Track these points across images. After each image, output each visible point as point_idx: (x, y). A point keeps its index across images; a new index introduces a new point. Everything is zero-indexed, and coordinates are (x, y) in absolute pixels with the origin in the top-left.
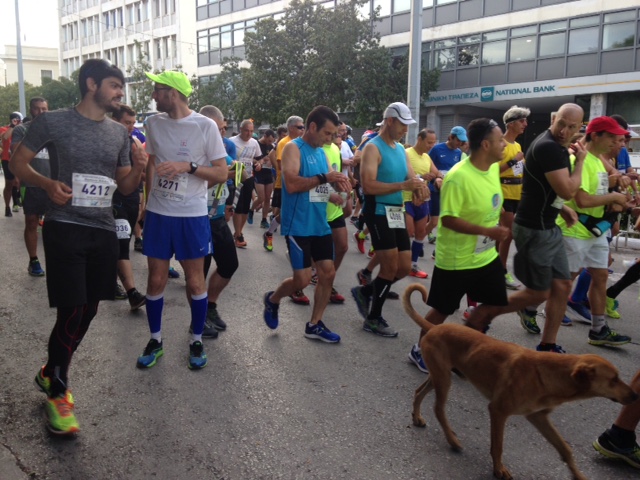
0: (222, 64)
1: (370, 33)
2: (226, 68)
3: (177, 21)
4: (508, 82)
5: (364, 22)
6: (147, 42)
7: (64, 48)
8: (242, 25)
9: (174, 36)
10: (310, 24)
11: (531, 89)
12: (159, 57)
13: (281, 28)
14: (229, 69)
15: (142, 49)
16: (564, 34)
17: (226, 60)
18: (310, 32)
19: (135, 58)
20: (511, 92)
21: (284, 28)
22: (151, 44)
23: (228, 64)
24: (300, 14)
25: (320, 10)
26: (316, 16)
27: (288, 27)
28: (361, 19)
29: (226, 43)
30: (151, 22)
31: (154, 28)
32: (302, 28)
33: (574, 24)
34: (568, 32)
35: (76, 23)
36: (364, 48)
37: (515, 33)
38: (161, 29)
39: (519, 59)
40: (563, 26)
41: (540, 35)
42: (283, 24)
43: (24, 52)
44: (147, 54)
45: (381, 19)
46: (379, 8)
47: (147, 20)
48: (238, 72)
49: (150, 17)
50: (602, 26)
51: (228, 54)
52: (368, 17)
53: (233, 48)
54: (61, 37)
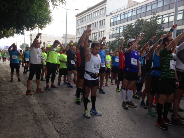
0: (116, 37)
1: (161, 28)
2: (117, 39)
3: (105, 27)
5: (159, 25)
6: (97, 33)
7: (77, 35)
8: (123, 27)
9: (104, 31)
10: (142, 26)
12: (100, 36)
13: (133, 27)
14: (118, 39)
15: (96, 34)
17: (117, 36)
18: (142, 28)
19: (94, 37)
21: (135, 27)
22: (98, 33)
23: (118, 38)
24: (140, 23)
25: (146, 22)
26: (144, 23)
27: (136, 27)
28: (158, 24)
29: (118, 32)
30: (98, 28)
31: (99, 29)
32: (140, 27)
35: (80, 28)
36: (159, 32)
38: (101, 29)
42: (134, 26)
43: (67, 36)
44: (97, 36)
45: (165, 23)
46: (164, 20)
47: (97, 27)
48: (120, 40)
49: (98, 26)
51: (118, 35)
52: (161, 23)
53: (119, 33)
54: (76, 32)
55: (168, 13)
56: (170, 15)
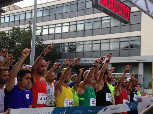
4: (83, 58)
11: (90, 60)
16: (99, 44)
20: (84, 61)
26: (20, 32)
33: (102, 41)
34: (100, 43)
37: (85, 43)
39: (87, 51)
40: (99, 42)
41: (92, 44)
42: (8, 34)
45: (43, 35)
50: (110, 43)
55: (48, 24)
56: (50, 26)
